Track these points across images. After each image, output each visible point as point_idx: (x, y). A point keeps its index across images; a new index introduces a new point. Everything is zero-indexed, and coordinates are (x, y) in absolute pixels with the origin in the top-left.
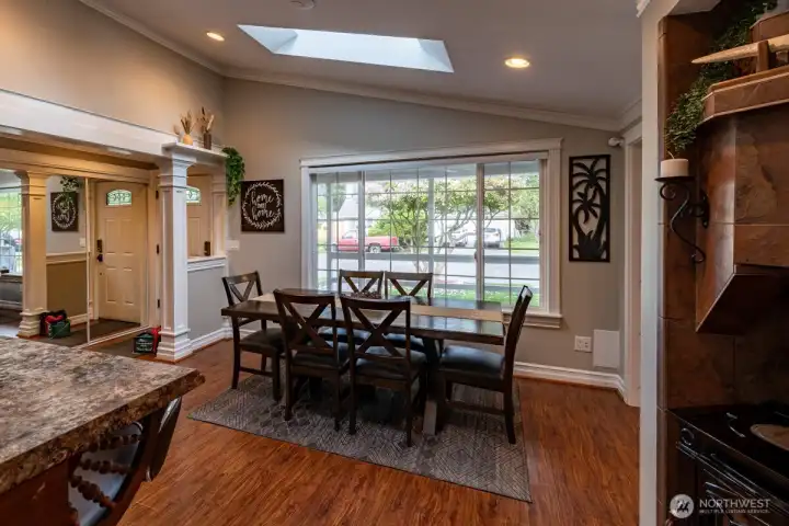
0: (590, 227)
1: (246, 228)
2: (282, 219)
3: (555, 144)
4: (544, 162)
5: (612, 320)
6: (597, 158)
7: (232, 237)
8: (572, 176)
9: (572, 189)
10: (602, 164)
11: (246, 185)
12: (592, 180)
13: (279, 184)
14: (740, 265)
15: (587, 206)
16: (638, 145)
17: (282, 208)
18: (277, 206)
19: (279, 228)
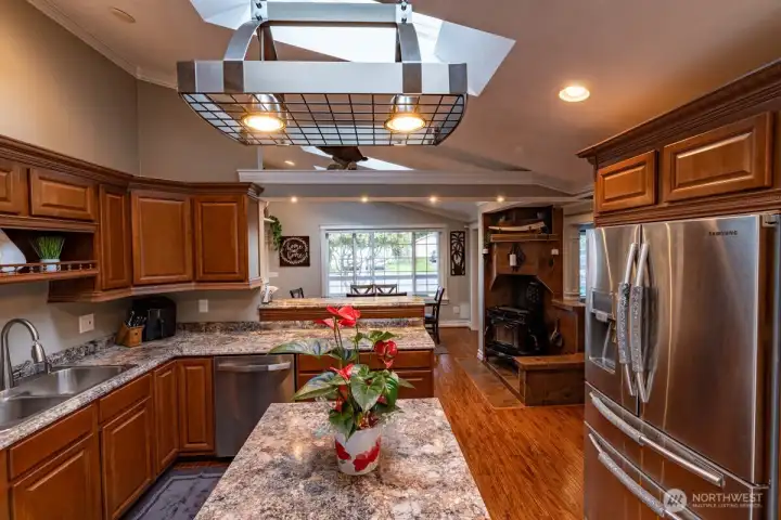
0: (458, 261)
1: (283, 264)
2: (308, 259)
3: (444, 226)
4: (440, 233)
5: (467, 300)
6: (460, 233)
7: (271, 270)
8: (451, 239)
9: (452, 244)
10: (462, 235)
11: (283, 239)
12: (459, 242)
13: (307, 239)
14: (497, 273)
15: (457, 253)
16: (477, 230)
17: (308, 252)
18: (305, 251)
19: (307, 263)
